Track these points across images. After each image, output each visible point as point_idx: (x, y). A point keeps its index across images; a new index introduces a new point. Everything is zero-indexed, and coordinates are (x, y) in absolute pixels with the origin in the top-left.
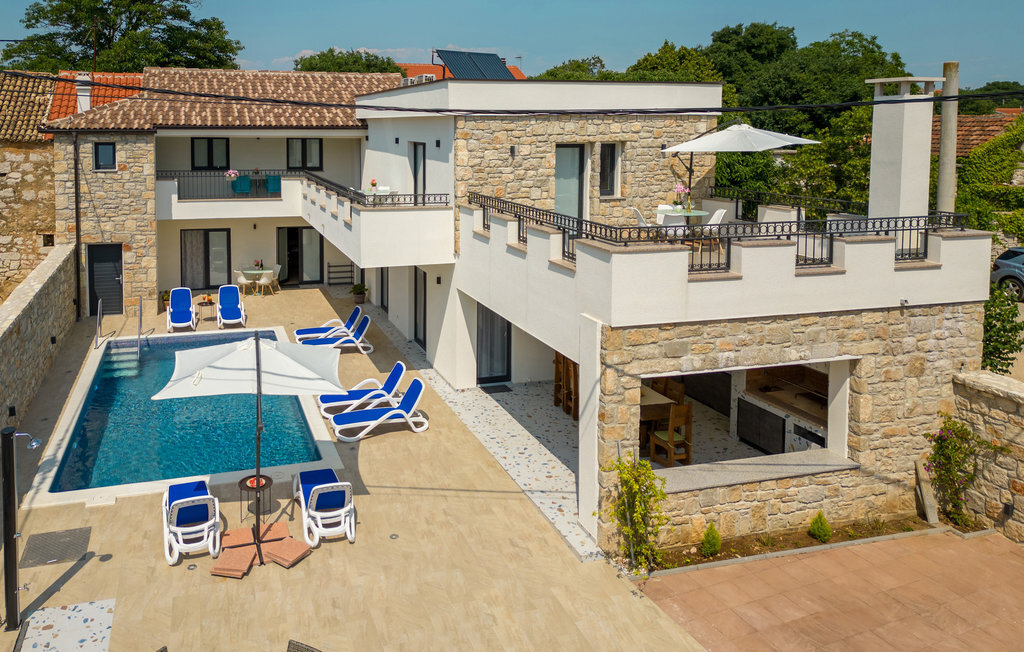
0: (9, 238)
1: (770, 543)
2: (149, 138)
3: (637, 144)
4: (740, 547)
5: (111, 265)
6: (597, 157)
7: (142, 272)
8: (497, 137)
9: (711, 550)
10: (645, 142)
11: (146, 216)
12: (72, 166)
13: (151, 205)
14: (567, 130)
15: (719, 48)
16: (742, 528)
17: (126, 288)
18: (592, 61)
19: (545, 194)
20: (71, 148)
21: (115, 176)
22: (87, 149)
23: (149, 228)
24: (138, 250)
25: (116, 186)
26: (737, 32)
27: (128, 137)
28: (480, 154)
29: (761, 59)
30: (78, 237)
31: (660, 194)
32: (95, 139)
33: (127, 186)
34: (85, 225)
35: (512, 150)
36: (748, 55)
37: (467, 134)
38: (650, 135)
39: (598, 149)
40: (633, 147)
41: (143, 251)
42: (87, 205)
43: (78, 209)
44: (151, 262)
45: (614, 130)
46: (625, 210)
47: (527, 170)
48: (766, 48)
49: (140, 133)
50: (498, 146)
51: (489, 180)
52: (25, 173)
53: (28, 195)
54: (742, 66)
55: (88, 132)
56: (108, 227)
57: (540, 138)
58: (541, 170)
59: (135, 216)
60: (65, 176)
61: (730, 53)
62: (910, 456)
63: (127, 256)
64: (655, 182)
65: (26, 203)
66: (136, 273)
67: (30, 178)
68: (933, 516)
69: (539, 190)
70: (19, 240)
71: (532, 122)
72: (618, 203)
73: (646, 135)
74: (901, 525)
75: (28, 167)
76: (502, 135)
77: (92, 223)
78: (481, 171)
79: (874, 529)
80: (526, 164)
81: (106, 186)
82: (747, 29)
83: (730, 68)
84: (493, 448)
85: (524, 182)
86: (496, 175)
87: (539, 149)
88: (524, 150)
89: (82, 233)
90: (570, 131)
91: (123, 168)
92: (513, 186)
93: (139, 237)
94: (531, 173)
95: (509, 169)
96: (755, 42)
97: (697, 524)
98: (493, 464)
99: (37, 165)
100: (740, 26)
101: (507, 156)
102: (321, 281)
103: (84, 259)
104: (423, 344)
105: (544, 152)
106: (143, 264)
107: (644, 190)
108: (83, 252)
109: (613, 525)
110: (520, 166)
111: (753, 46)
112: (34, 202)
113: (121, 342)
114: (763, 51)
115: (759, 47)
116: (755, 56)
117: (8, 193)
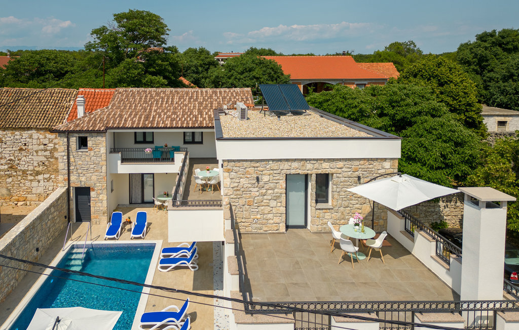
0: (49, 175)
2: (103, 135)
3: (341, 175)
5: (86, 197)
6: (314, 182)
7: (100, 202)
8: (248, 171)
10: (346, 174)
11: (101, 174)
12: (66, 148)
13: (104, 168)
14: (293, 167)
15: (480, 46)
17: (92, 209)
18: (409, 43)
19: (279, 204)
20: (66, 140)
21: (87, 154)
22: (74, 140)
23: (103, 180)
24: (98, 191)
25: (87, 159)
26: (492, 35)
27: (93, 134)
28: (238, 181)
29: (509, 51)
30: (69, 184)
31: (357, 206)
32: (77, 135)
33: (92, 158)
34: (73, 178)
35: (258, 179)
36: (499, 48)
37: (229, 169)
38: (350, 170)
39: (314, 177)
40: (338, 177)
41: (100, 192)
42: (73, 168)
43: (69, 170)
44: (104, 197)
45: (325, 168)
46: (333, 215)
47: (267, 190)
48: (512, 44)
49: (99, 132)
50: (248, 176)
51: (243, 195)
54: (495, 56)
55: (74, 132)
56: (83, 179)
57: (275, 172)
58: (276, 190)
59: (96, 174)
60: (63, 154)
61: (486, 48)
63: (93, 194)
64: (353, 198)
66: (97, 202)
69: (276, 202)
70: (53, 176)
71: (270, 163)
72: (328, 211)
73: (346, 170)
76: (251, 170)
77: (75, 177)
78: (237, 190)
80: (267, 186)
81: (82, 159)
82: (499, 33)
83: (486, 57)
85: (265, 197)
86: (247, 193)
87: (274, 178)
88: (265, 178)
89: (71, 182)
90: (295, 168)
91: (91, 150)
92: (258, 199)
93: (98, 184)
94: (270, 192)
95: (256, 189)
96: (504, 41)
100: (494, 31)
101: (254, 181)
103: (72, 195)
105: (279, 179)
106: (100, 198)
107: (346, 203)
108: (71, 191)
110: (263, 187)
111: (503, 44)
113: (79, 245)
114: (510, 46)
115: (508, 43)
116: (505, 50)
117: (48, 153)
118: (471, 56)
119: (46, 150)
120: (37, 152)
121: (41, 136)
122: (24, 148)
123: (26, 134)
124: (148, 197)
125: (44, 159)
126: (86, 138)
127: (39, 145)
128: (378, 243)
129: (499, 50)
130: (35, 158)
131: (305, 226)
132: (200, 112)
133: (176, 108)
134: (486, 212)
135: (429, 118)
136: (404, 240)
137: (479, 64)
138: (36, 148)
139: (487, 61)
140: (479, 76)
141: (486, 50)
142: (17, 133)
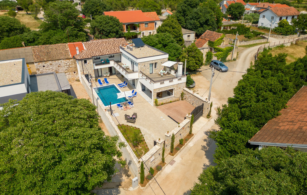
1: (167, 103)
2: (92, 59)
4: (165, 104)
6: (154, 64)
9: (162, 104)
13: (93, 68)
14: (151, 62)
16: (165, 102)
19: (149, 69)
22: (83, 61)
28: (141, 66)
30: (84, 74)
31: (162, 67)
33: (89, 66)
35: (145, 65)
38: (160, 61)
40: (158, 63)
41: (93, 75)
42: (84, 69)
45: (156, 61)
52: (70, 63)
53: (71, 66)
54: (188, 10)
55: (82, 59)
56: (87, 72)
60: (81, 66)
62: (179, 95)
65: (71, 67)
67: (71, 64)
68: (180, 100)
71: (147, 62)
72: (157, 69)
74: (178, 100)
75: (70, 62)
76: (143, 64)
79: (176, 101)
83: (185, 10)
84: (144, 98)
85: (146, 69)
91: (88, 63)
93: (92, 73)
95: (144, 67)
97: (161, 102)
98: (144, 99)
99: (71, 62)
102: (115, 74)
104: (134, 85)
105: (148, 65)
107: (160, 67)
109: (155, 103)
110: (146, 67)
112: (72, 67)
113: (95, 88)
116: (191, 7)
117: (68, 66)
118: (181, 9)
119: (67, 65)
120: (64, 66)
121: (65, 61)
122: (60, 66)
123: (59, 61)
124: (100, 75)
125: (67, 68)
126: (86, 60)
127: (65, 64)
128: (166, 73)
129: (189, 7)
130: (64, 68)
131: (152, 73)
132: (114, 48)
133: (106, 48)
134: (180, 65)
135: (171, 43)
136: (169, 72)
137: (183, 13)
138: (64, 65)
139: (186, 12)
140: (183, 17)
141: (186, 7)
142: (57, 61)
